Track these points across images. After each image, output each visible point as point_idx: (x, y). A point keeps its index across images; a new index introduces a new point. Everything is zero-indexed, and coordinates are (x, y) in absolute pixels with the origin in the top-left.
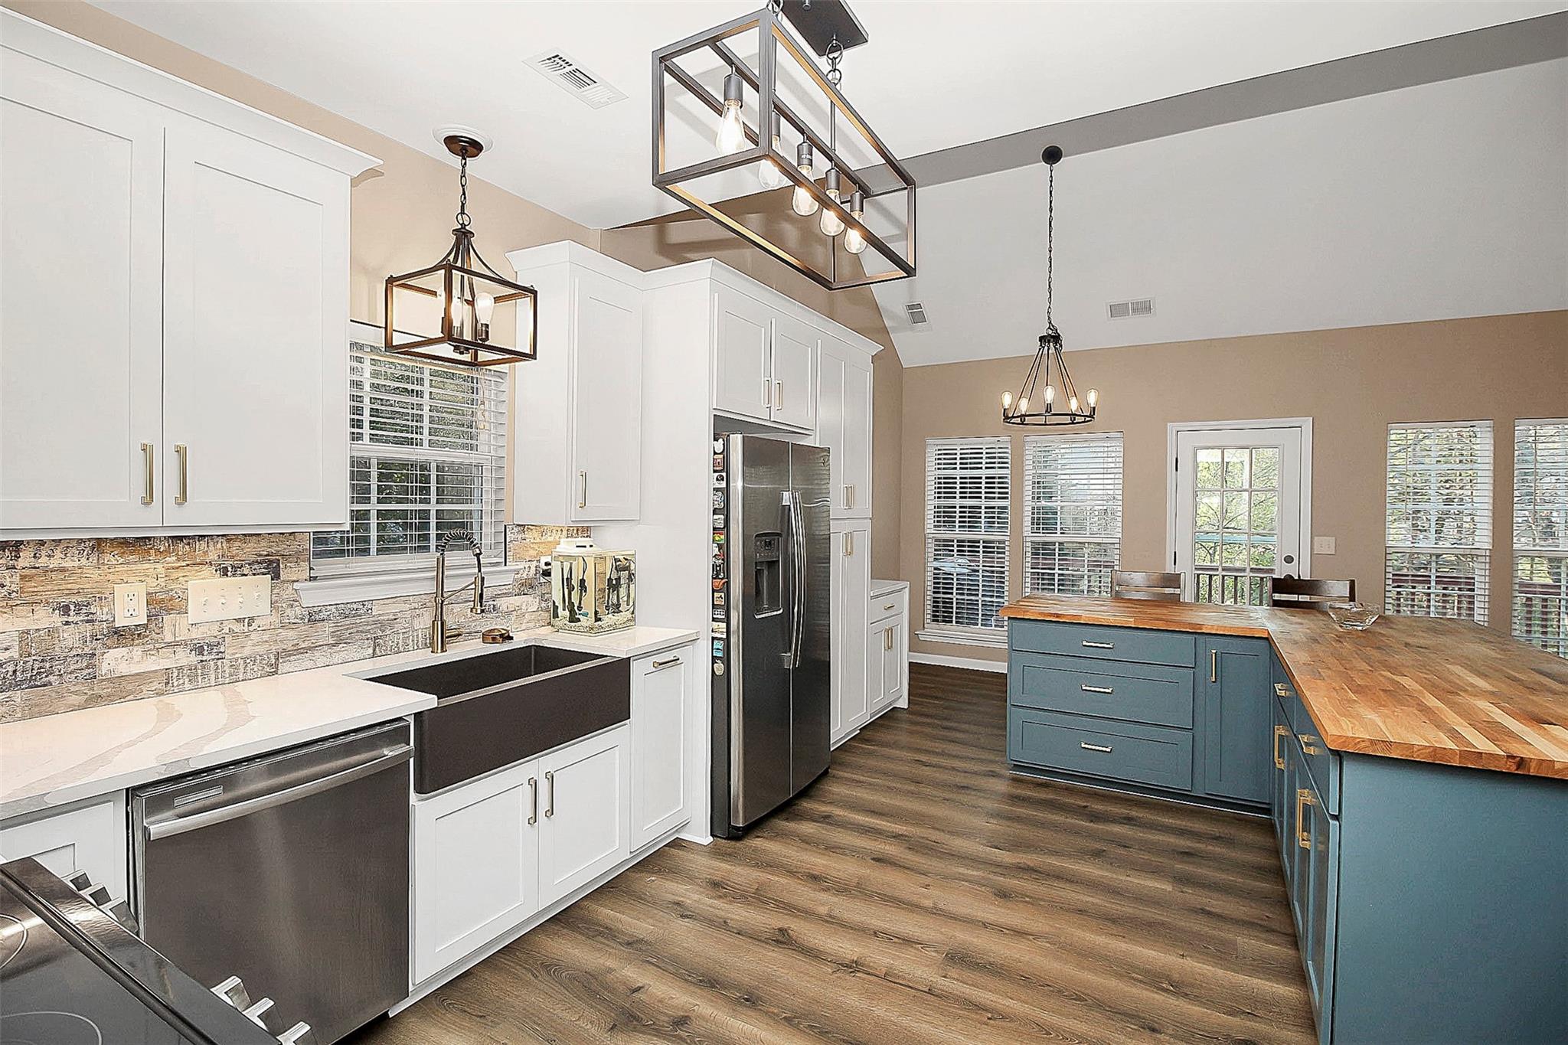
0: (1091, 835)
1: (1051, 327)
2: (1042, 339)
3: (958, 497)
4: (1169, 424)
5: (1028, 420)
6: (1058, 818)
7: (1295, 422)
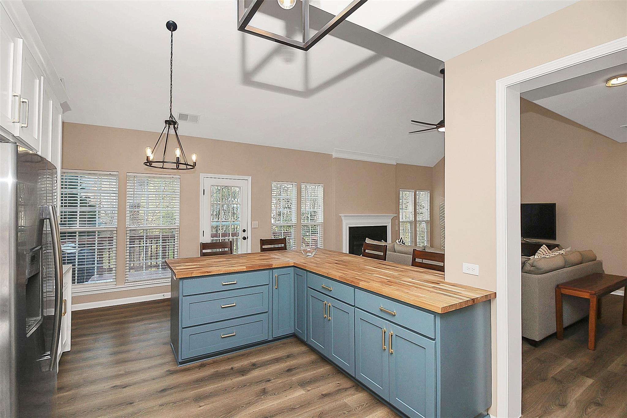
0: (251, 383)
1: (171, 116)
2: (166, 122)
3: (79, 206)
4: (201, 174)
5: (154, 164)
6: (228, 382)
7: (246, 177)
